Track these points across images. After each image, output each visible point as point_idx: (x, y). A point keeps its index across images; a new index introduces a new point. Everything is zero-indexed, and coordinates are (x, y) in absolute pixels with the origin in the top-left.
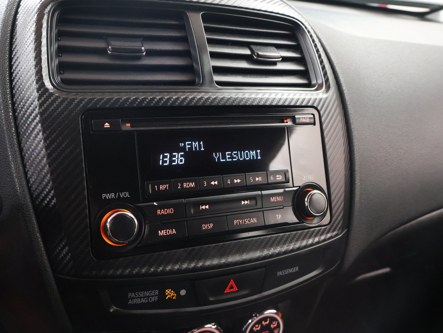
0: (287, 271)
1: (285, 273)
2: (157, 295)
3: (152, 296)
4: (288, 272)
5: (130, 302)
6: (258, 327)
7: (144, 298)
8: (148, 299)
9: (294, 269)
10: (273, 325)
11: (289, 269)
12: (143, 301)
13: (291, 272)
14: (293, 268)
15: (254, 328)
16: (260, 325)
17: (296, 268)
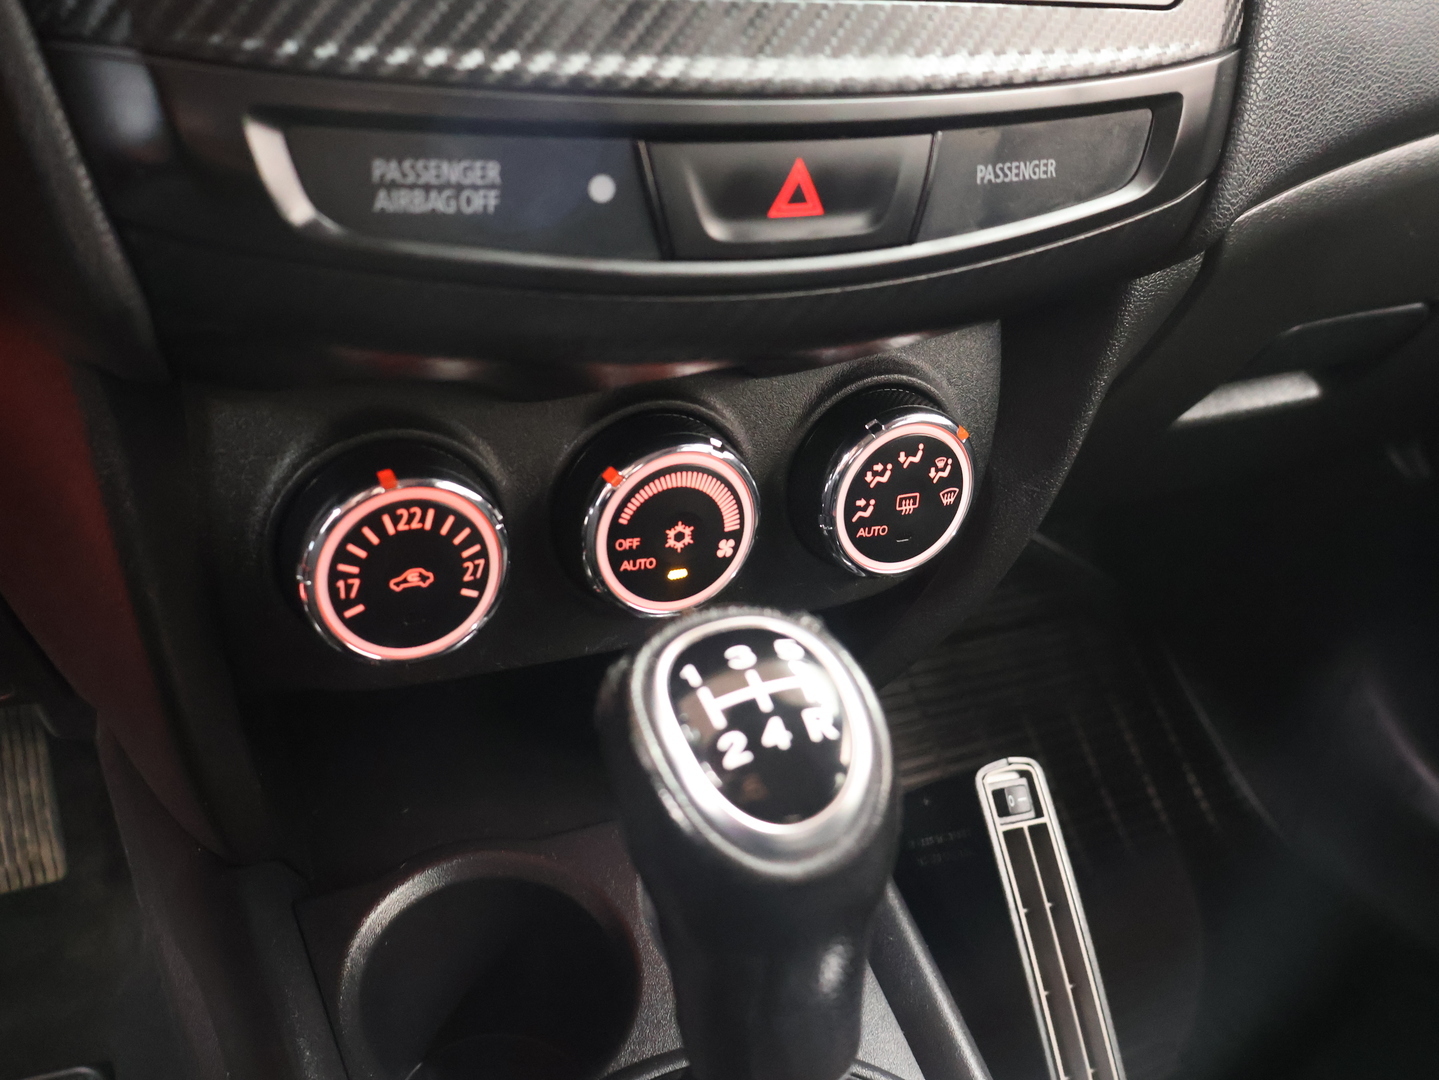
0: (1015, 171)
1: (1006, 175)
2: (492, 187)
3: (475, 187)
4: (1017, 175)
5: (382, 202)
6: (882, 474)
7: (441, 188)
8: (457, 197)
9: (1037, 166)
10: (937, 470)
11: (1022, 164)
12: (439, 203)
13: (1027, 177)
14: (1037, 162)
15: (869, 477)
16: (889, 466)
17: (1046, 165)
